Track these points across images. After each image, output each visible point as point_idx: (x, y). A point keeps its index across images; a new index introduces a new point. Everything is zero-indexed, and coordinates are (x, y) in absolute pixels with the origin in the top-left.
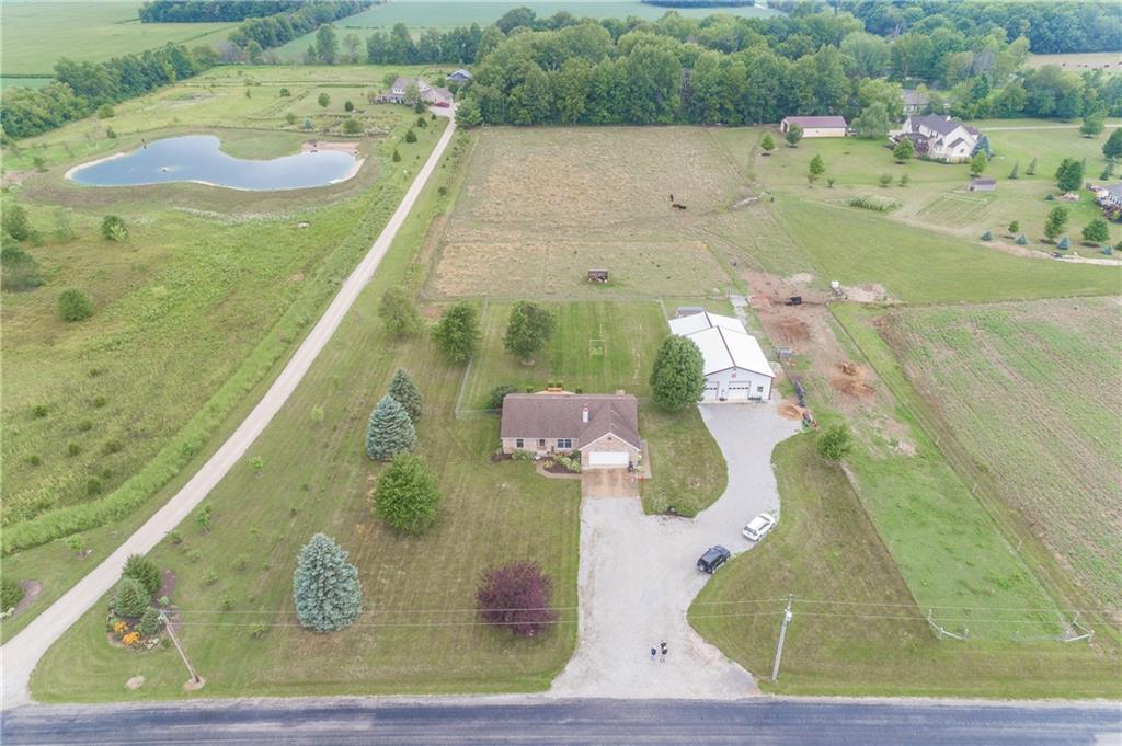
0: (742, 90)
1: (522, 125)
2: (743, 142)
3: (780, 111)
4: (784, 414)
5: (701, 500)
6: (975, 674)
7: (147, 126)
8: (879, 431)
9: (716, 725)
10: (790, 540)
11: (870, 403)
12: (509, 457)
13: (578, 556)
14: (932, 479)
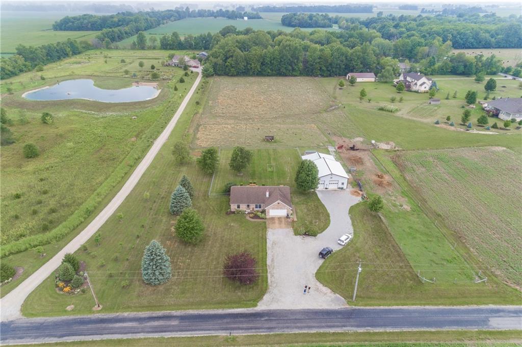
0: (329, 61)
1: (232, 76)
2: (330, 84)
3: (347, 71)
4: (353, 194)
5: (319, 229)
6: (439, 296)
7: (59, 75)
8: (394, 201)
9: (330, 318)
10: (358, 245)
11: (390, 190)
12: (234, 213)
13: (267, 253)
14: (418, 220)
